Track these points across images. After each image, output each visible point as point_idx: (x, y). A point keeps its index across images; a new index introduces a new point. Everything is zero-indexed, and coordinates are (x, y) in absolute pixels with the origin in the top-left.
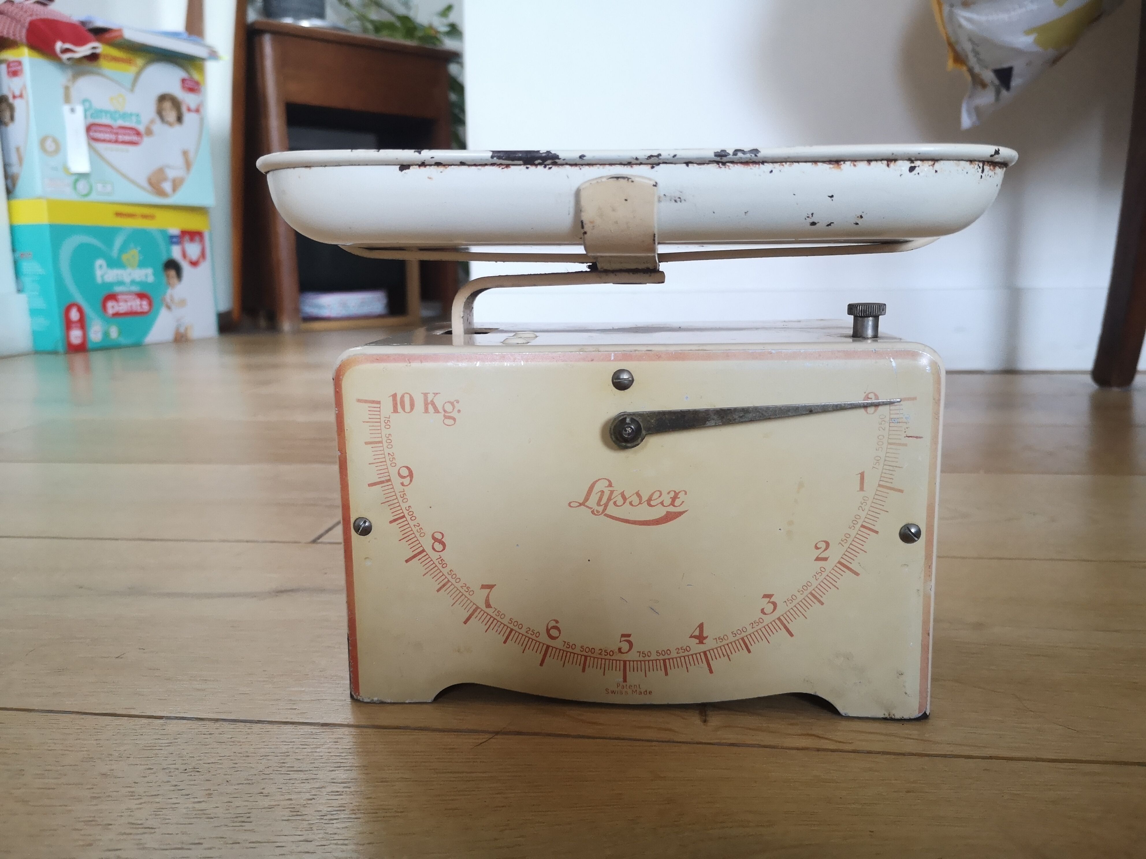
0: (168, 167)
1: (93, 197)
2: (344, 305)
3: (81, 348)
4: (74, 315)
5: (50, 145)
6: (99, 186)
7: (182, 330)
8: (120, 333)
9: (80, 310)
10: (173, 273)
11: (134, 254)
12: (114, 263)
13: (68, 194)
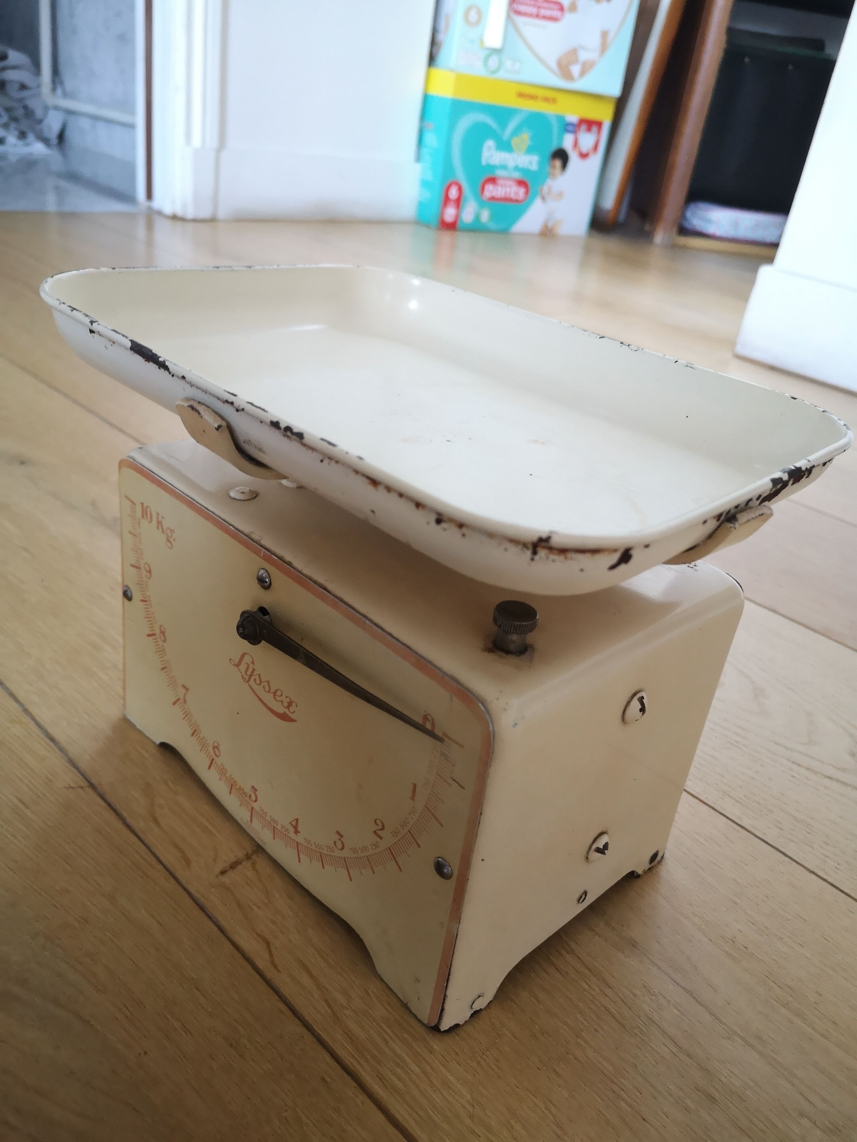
0: (582, 48)
1: (502, 74)
2: (736, 224)
3: (451, 227)
4: (453, 193)
5: (473, 16)
6: (508, 64)
7: (550, 225)
8: (492, 217)
9: (460, 189)
10: (558, 163)
11: (525, 138)
12: (505, 146)
13: (478, 69)
